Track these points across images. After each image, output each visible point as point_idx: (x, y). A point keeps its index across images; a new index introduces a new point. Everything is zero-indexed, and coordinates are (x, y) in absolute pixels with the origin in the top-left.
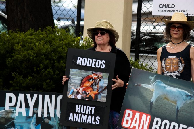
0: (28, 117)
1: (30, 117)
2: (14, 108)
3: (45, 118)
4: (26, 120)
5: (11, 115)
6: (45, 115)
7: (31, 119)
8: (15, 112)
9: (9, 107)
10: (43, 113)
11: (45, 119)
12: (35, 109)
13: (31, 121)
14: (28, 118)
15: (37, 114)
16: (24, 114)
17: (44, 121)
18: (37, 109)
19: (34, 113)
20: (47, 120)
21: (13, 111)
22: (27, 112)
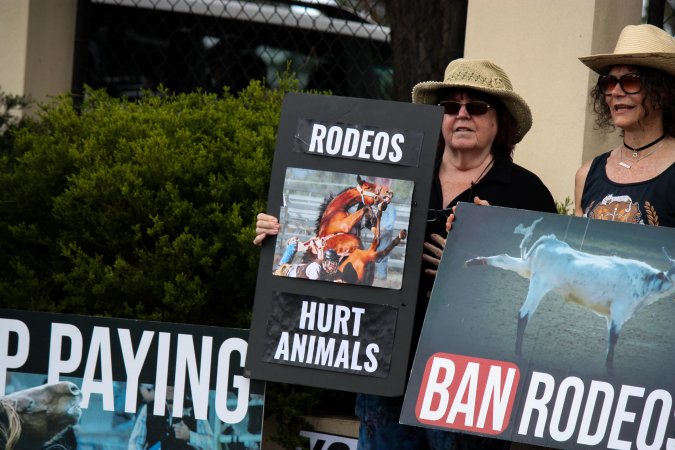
0: (121, 417)
1: (127, 417)
2: (76, 379)
3: (176, 420)
4: (114, 425)
5: (65, 407)
6: (178, 411)
7: (130, 423)
8: (80, 395)
9: (61, 374)
10: (170, 402)
11: (177, 427)
12: (146, 386)
13: (131, 430)
14: (122, 419)
15: (151, 405)
16: (109, 405)
17: (172, 431)
18: (150, 386)
19: (141, 401)
20: (185, 427)
21: (74, 389)
22: (119, 395)
